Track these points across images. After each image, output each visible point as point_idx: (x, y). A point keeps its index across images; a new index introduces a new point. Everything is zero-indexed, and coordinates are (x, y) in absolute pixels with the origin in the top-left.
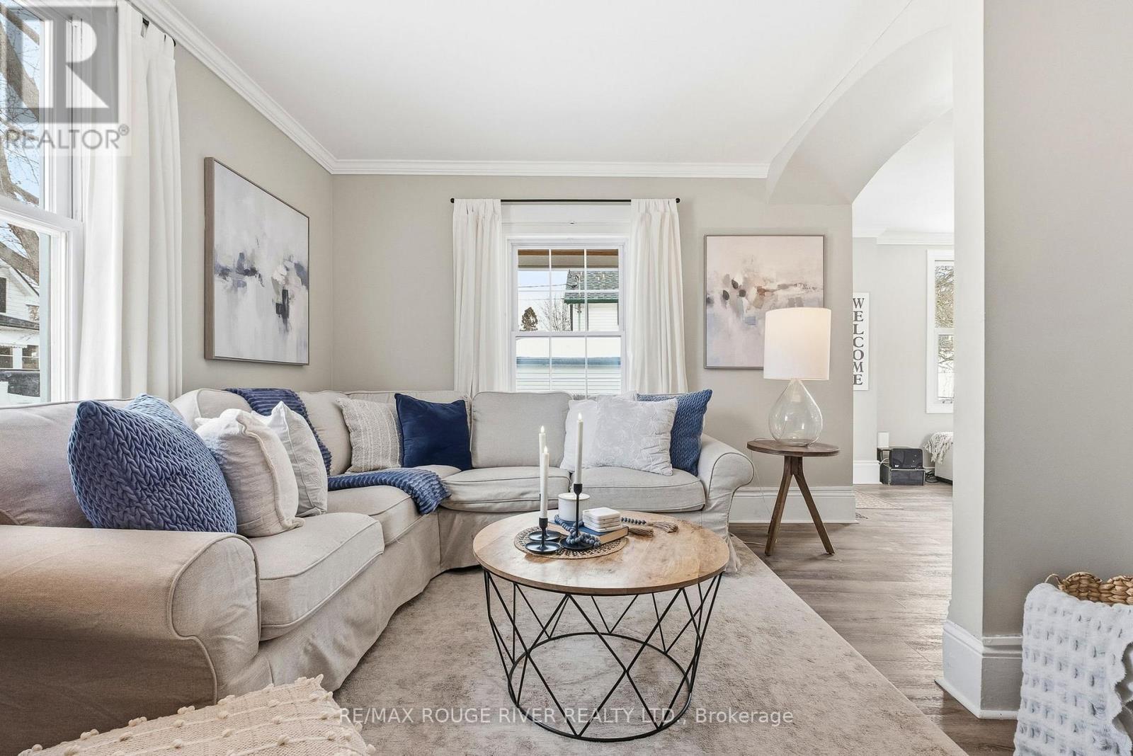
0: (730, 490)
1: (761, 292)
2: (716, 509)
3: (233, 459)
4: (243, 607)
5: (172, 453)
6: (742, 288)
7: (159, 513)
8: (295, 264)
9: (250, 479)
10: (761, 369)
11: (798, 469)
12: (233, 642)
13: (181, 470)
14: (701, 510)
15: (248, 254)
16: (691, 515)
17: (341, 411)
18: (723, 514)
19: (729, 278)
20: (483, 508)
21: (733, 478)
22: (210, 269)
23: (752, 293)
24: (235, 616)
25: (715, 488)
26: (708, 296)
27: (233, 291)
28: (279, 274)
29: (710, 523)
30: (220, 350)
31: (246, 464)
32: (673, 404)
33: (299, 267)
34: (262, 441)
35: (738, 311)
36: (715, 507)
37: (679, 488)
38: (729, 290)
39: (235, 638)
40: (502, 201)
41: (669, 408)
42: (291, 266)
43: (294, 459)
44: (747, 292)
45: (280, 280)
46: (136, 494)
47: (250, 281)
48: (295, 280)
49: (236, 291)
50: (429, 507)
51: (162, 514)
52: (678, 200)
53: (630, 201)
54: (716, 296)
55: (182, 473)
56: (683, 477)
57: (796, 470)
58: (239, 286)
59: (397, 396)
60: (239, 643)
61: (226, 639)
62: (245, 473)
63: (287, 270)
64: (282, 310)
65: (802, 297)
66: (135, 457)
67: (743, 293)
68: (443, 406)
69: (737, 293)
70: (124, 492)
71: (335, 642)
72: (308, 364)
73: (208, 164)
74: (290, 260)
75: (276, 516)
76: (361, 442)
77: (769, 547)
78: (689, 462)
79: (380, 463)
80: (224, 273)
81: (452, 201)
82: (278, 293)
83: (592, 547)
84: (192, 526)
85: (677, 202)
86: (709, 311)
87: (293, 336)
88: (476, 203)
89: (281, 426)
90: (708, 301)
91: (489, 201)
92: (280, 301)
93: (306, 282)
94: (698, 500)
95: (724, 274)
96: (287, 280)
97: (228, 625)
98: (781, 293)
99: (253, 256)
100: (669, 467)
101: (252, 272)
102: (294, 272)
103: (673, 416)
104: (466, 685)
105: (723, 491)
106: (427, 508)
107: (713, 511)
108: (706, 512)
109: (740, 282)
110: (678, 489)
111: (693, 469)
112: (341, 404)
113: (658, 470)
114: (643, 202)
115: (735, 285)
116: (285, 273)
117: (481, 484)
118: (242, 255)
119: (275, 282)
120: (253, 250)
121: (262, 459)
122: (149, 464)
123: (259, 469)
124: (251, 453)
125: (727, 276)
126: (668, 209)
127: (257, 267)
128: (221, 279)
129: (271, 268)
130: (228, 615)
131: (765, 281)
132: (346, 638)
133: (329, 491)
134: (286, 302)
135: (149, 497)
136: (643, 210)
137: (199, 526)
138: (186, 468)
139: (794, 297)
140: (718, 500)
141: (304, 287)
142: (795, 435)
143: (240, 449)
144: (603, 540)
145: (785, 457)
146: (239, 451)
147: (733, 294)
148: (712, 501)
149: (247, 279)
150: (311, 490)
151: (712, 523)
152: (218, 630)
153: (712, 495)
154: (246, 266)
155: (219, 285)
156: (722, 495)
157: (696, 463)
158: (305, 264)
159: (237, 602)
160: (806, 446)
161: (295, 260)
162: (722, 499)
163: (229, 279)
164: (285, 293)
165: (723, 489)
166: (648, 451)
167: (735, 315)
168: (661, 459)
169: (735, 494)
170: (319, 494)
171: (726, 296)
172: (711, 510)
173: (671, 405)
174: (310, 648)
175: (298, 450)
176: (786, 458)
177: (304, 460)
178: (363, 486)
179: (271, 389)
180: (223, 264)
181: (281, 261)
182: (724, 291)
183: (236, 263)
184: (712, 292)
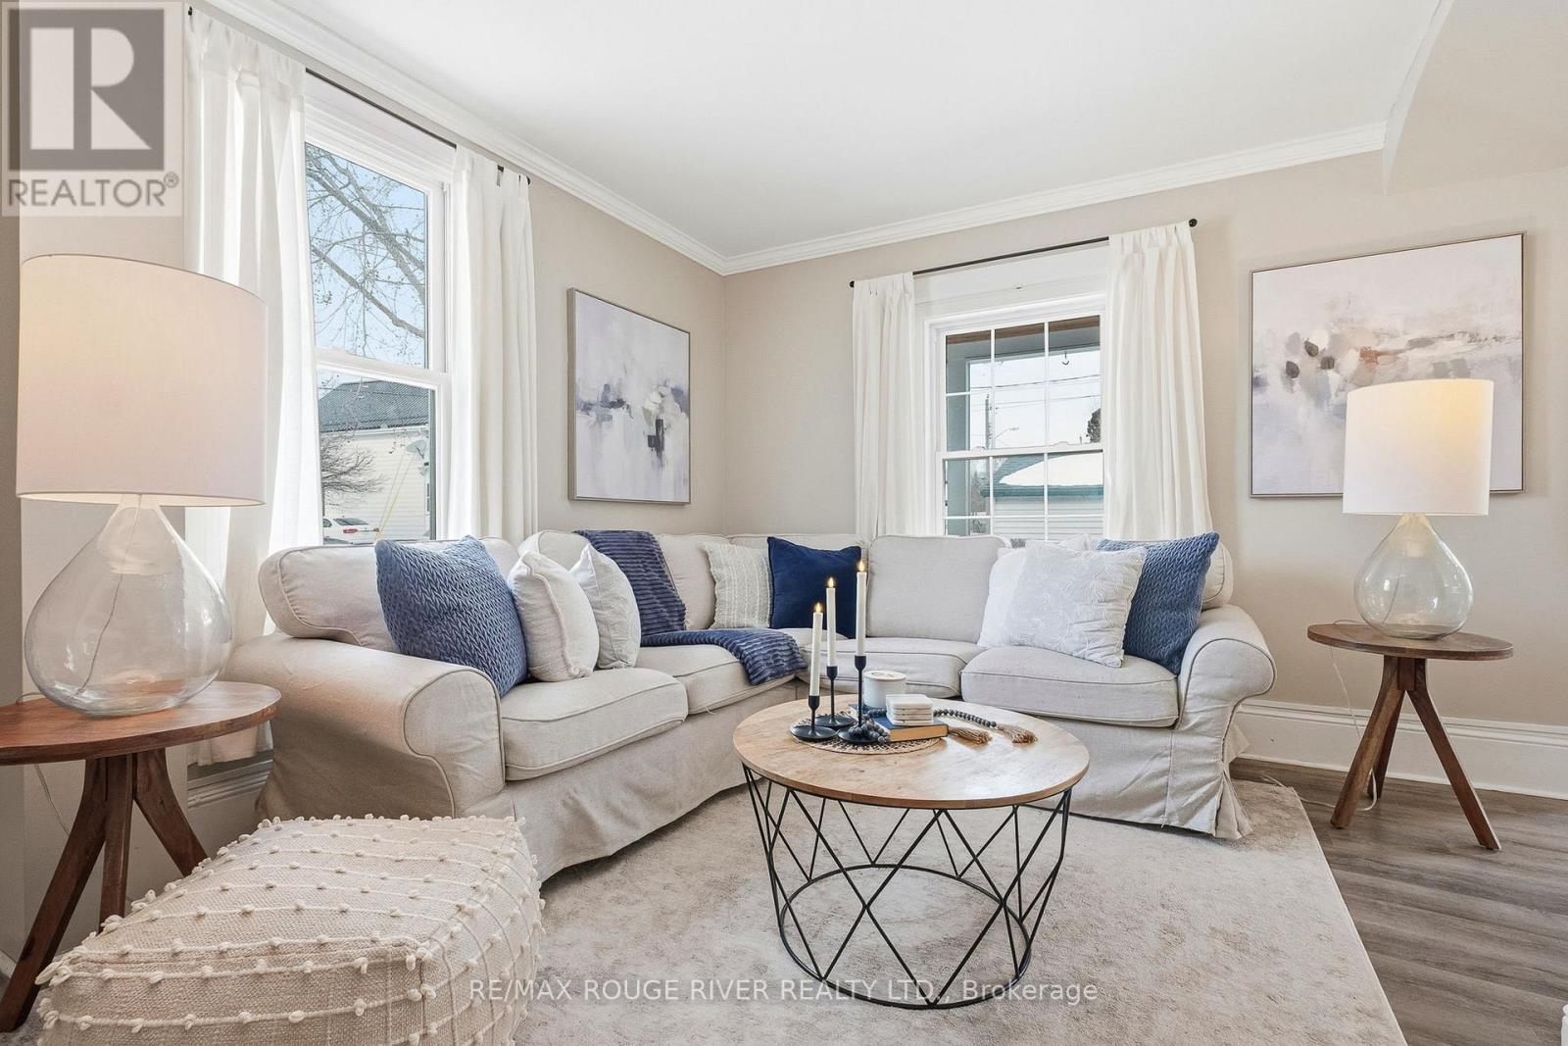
0: (1227, 701)
1: (1369, 356)
2: (1198, 730)
3: (525, 601)
4: (479, 740)
5: (453, 590)
6: (1327, 354)
7: (436, 644)
8: (672, 390)
9: (539, 622)
10: (1339, 497)
11: (1416, 679)
12: (469, 772)
13: (458, 605)
14: (1172, 727)
15: (614, 384)
16: (1153, 733)
17: (707, 557)
18: (1214, 740)
19: (1299, 338)
20: (845, 686)
21: (1230, 680)
22: (574, 405)
23: (1350, 361)
24: (468, 747)
25: (1195, 696)
26: (1255, 376)
27: (597, 425)
28: (652, 402)
29: (1185, 750)
30: (582, 491)
31: (534, 607)
32: (1137, 556)
33: (677, 393)
34: (548, 585)
35: (1318, 395)
36: (1197, 725)
37: (1127, 689)
38: (1300, 359)
39: (470, 768)
40: (914, 273)
41: (1129, 561)
42: (667, 391)
43: (595, 606)
44: (1337, 362)
45: (653, 408)
46: (419, 625)
47: (617, 414)
48: (672, 406)
49: (601, 425)
50: (759, 675)
51: (438, 645)
52: (1193, 223)
53: (1107, 239)
54: (1273, 373)
55: (458, 609)
56: (1144, 672)
57: (1411, 684)
58: (603, 420)
59: (770, 540)
60: (475, 773)
61: (461, 767)
62: (534, 615)
63: (662, 396)
64: (656, 443)
65: (1466, 358)
66: (417, 591)
67: (1328, 363)
68: (826, 554)
69: (1316, 362)
70: (410, 622)
71: (608, 804)
72: (689, 503)
73: (570, 295)
74: (665, 385)
75: (562, 663)
76: (724, 594)
77: (1338, 814)
78: (1165, 651)
79: (745, 621)
80: (587, 408)
81: (852, 284)
82: (650, 424)
83: (874, 742)
84: (464, 660)
85: (1191, 225)
86: (1258, 399)
87: (669, 472)
88: (879, 283)
89: (588, 570)
90: (1256, 383)
91: (898, 277)
92: (654, 433)
93: (686, 408)
94: (1164, 712)
95: (1290, 332)
96: (661, 408)
97: (464, 753)
98: (1417, 354)
99: (620, 385)
100: (1117, 653)
101: (620, 403)
102: (670, 398)
103: (1136, 576)
104: (742, 890)
105: (1214, 701)
106: (757, 677)
107: (1193, 731)
108: (1179, 733)
109: (1322, 342)
110: (1125, 689)
111: (1172, 661)
112: (706, 549)
113: (1096, 657)
114: (1129, 237)
115: (1311, 350)
116: (659, 400)
117: (844, 656)
118: (607, 387)
119: (646, 412)
120: (620, 380)
121: (548, 602)
122: (429, 598)
123: (546, 612)
124: (539, 595)
125: (1295, 337)
126: (1175, 239)
127: (624, 397)
128: (584, 414)
129: (643, 398)
130: (461, 744)
131: (1378, 336)
132: (626, 804)
133: (642, 645)
134: (661, 433)
135: (430, 628)
136: (1129, 248)
137: (470, 661)
138: (463, 605)
139: (1447, 360)
140: (1200, 716)
141: (684, 414)
142: (1414, 618)
143: (530, 591)
144: (895, 736)
145: (1385, 656)
146: (530, 593)
147: (1308, 366)
148: (1190, 716)
149: (613, 412)
150: (617, 641)
151: (1190, 752)
152: (453, 756)
153: (1190, 706)
154: (612, 398)
155: (581, 419)
156: (1210, 707)
157: (1180, 652)
158: (685, 389)
159: (472, 733)
160: (1433, 639)
161: (672, 385)
162: (1208, 715)
163: (593, 414)
164: (659, 423)
165: (1213, 697)
166: (1081, 627)
167: (1312, 403)
168: (1102, 641)
169: (1240, 708)
170: (624, 646)
171: (1292, 371)
172: (1187, 730)
173: (1133, 557)
174: (570, 802)
175: (605, 597)
176: (1387, 659)
177: (610, 607)
178: (692, 644)
179: (624, 532)
180: (586, 399)
181: (654, 387)
182: (1288, 363)
183: (600, 397)
184: (1263, 366)
